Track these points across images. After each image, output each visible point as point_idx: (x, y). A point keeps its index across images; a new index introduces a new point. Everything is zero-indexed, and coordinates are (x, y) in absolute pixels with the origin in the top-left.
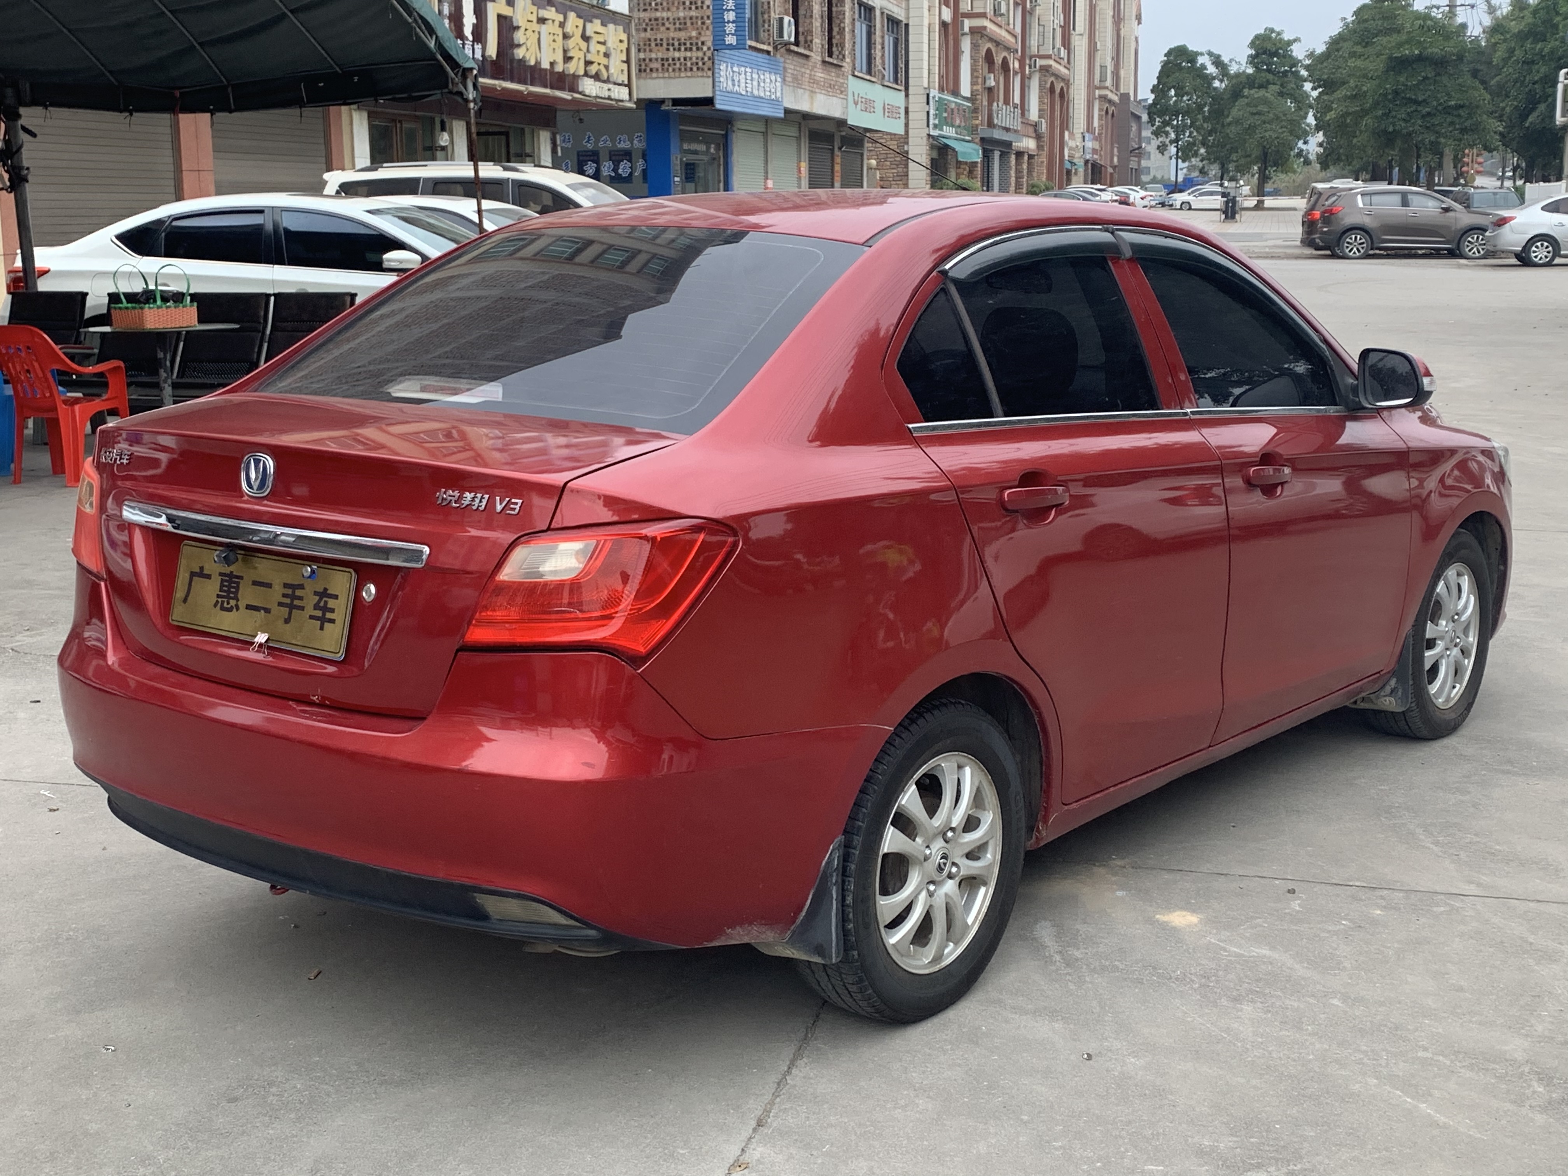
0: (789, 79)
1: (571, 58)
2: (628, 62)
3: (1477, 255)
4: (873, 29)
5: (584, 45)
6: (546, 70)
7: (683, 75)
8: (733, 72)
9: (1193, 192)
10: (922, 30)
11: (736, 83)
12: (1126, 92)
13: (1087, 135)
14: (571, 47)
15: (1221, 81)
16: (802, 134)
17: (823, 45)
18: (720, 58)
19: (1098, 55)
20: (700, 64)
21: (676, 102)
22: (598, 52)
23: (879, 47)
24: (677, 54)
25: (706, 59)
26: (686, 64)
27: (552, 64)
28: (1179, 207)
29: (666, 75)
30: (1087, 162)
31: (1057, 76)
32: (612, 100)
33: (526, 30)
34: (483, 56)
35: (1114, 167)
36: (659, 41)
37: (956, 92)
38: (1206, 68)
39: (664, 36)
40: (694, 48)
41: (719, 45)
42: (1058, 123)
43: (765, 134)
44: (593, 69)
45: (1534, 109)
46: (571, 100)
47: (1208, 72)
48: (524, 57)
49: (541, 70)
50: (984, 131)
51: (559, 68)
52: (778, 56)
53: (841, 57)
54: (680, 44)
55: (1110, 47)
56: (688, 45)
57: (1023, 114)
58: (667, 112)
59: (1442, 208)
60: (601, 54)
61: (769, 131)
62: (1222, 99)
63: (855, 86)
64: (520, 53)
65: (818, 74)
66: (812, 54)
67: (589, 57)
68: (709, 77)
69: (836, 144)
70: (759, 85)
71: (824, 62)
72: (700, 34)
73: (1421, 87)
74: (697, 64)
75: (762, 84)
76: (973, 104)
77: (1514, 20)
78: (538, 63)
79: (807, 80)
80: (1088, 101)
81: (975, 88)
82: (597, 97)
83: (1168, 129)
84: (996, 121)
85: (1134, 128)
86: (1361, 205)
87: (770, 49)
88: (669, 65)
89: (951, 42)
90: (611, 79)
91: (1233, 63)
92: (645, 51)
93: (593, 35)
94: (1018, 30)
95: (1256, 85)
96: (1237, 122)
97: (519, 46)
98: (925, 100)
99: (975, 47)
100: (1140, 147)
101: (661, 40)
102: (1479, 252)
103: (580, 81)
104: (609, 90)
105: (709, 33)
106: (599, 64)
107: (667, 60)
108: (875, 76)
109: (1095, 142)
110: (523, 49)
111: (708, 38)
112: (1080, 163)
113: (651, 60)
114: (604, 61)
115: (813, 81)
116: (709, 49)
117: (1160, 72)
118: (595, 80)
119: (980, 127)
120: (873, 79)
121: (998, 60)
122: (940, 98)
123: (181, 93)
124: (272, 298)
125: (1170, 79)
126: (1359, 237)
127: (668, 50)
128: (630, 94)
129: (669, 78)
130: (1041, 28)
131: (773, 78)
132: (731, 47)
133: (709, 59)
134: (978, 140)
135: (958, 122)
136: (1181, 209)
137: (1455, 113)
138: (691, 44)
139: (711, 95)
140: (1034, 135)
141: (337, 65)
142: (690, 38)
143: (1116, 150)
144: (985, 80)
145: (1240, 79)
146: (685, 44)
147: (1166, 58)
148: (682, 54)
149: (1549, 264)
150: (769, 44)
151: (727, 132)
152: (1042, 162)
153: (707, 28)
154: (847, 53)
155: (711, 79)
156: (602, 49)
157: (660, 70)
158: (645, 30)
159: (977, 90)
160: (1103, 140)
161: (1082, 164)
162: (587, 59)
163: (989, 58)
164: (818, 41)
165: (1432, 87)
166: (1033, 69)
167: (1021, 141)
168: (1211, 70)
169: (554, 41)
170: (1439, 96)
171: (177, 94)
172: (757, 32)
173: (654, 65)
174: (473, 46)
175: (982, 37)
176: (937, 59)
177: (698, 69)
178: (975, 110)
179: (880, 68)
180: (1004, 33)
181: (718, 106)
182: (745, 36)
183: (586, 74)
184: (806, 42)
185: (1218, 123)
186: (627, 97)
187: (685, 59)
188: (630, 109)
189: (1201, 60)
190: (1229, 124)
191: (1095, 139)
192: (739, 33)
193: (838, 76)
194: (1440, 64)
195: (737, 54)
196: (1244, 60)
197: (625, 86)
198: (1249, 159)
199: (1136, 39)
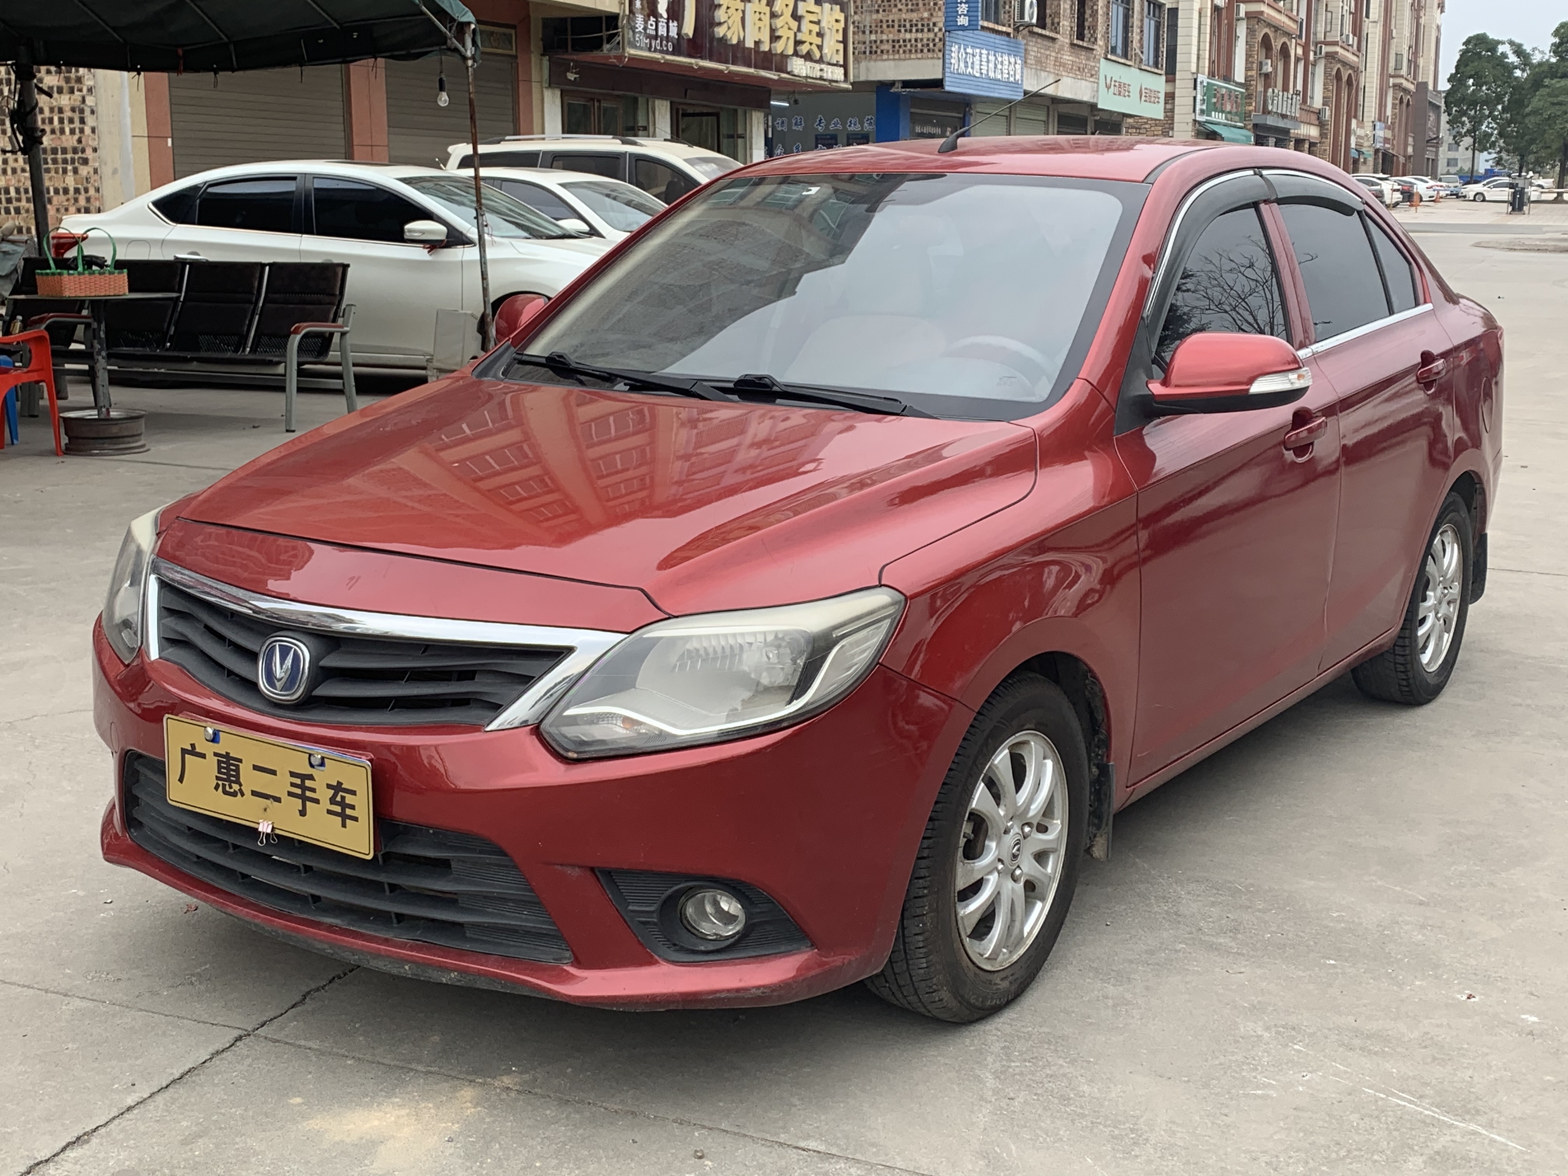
0: (1031, 61)
1: (779, 37)
2: (845, 42)
4: (1130, 12)
5: (794, 24)
6: (751, 49)
7: (913, 56)
8: (966, 53)
9: (1488, 183)
10: (1192, 13)
11: (970, 65)
12: (1424, 80)
13: (1378, 124)
14: (779, 26)
15: (1523, 70)
16: (1050, 120)
17: (1072, 28)
18: (951, 39)
19: (1394, 42)
20: (931, 45)
21: (906, 84)
22: (810, 31)
23: (1136, 30)
24: (908, 36)
25: (937, 40)
26: (916, 46)
27: (757, 43)
28: (1472, 198)
29: (897, 57)
30: (1377, 151)
31: (1345, 64)
32: (825, 80)
33: (728, 8)
34: (679, 34)
35: (1408, 158)
36: (890, 23)
37: (1228, 77)
38: (1507, 57)
39: (896, 18)
40: (926, 30)
41: (951, 26)
42: (1344, 110)
43: (1008, 118)
44: (804, 49)
46: (778, 80)
47: (1509, 61)
48: (725, 35)
49: (744, 48)
50: (1257, 118)
51: (765, 47)
52: (1020, 38)
53: (1092, 39)
54: (911, 26)
55: (1408, 35)
56: (920, 27)
57: (1304, 101)
58: (897, 95)
60: (814, 33)
61: (1012, 116)
62: (1523, 89)
63: (1107, 69)
64: (720, 31)
65: (1064, 57)
66: (1058, 36)
67: (800, 37)
68: (939, 58)
69: (1089, 128)
70: (996, 67)
71: (1072, 45)
72: (932, 15)
74: (928, 45)
75: (999, 66)
76: (1246, 90)
78: (741, 42)
79: (1053, 63)
80: (1381, 89)
81: (1249, 73)
82: (807, 77)
83: (1464, 119)
84: (1270, 108)
85: (1432, 117)
87: (1010, 30)
88: (900, 47)
89: (1224, 28)
90: (825, 59)
91: (1537, 52)
92: (876, 32)
93: (805, 14)
94: (1303, 15)
95: (1559, 75)
96: (1535, 112)
97: (720, 24)
98: (1193, 86)
99: (1251, 32)
100: (1438, 137)
101: (893, 21)
103: (788, 61)
104: (821, 70)
105: (940, 14)
106: (811, 44)
107: (898, 41)
108: (1131, 60)
109: (1387, 131)
110: (725, 26)
111: (940, 19)
112: (1368, 152)
113: (882, 41)
114: (818, 41)
115: (1059, 64)
116: (940, 30)
117: (1459, 61)
118: (805, 60)
119: (1253, 113)
120: (1128, 63)
121: (1277, 45)
122: (1208, 83)
123: (185, 52)
124: (267, 268)
125: (1468, 68)
127: (899, 31)
128: (846, 74)
129: (900, 59)
130: (1329, 14)
131: (1012, 60)
132: (963, 28)
133: (940, 40)
134: (1250, 127)
135: (1228, 108)
136: (1474, 200)
138: (923, 25)
139: (940, 77)
140: (1317, 123)
141: (335, 21)
142: (922, 19)
143: (1410, 140)
144: (1261, 64)
145: (1542, 69)
146: (916, 25)
147: (1464, 47)
148: (913, 36)
150: (1009, 26)
151: (964, 116)
152: (1325, 150)
153: (939, 9)
154: (1099, 36)
155: (941, 61)
156: (816, 28)
157: (891, 51)
158: (878, 11)
159: (1252, 76)
160: (1396, 130)
161: (1372, 153)
162: (798, 38)
163: (1266, 42)
164: (1067, 24)
166: (1318, 56)
167: (1298, 128)
168: (1512, 59)
169: (760, 19)
171: (180, 52)
172: (997, 12)
173: (885, 47)
174: (667, 23)
175: (1258, 22)
176: (1208, 45)
177: (929, 51)
178: (1249, 96)
179: (1138, 51)
180: (1283, 19)
181: (947, 88)
182: (977, 16)
183: (796, 54)
184: (1053, 24)
185: (1518, 114)
186: (842, 78)
187: (916, 40)
188: (846, 91)
189: (1501, 49)
190: (1528, 115)
191: (1388, 128)
192: (970, 14)
193: (1088, 59)
195: (971, 35)
196: (1547, 48)
197: (841, 66)
198: (1549, 151)
199: (1438, 28)
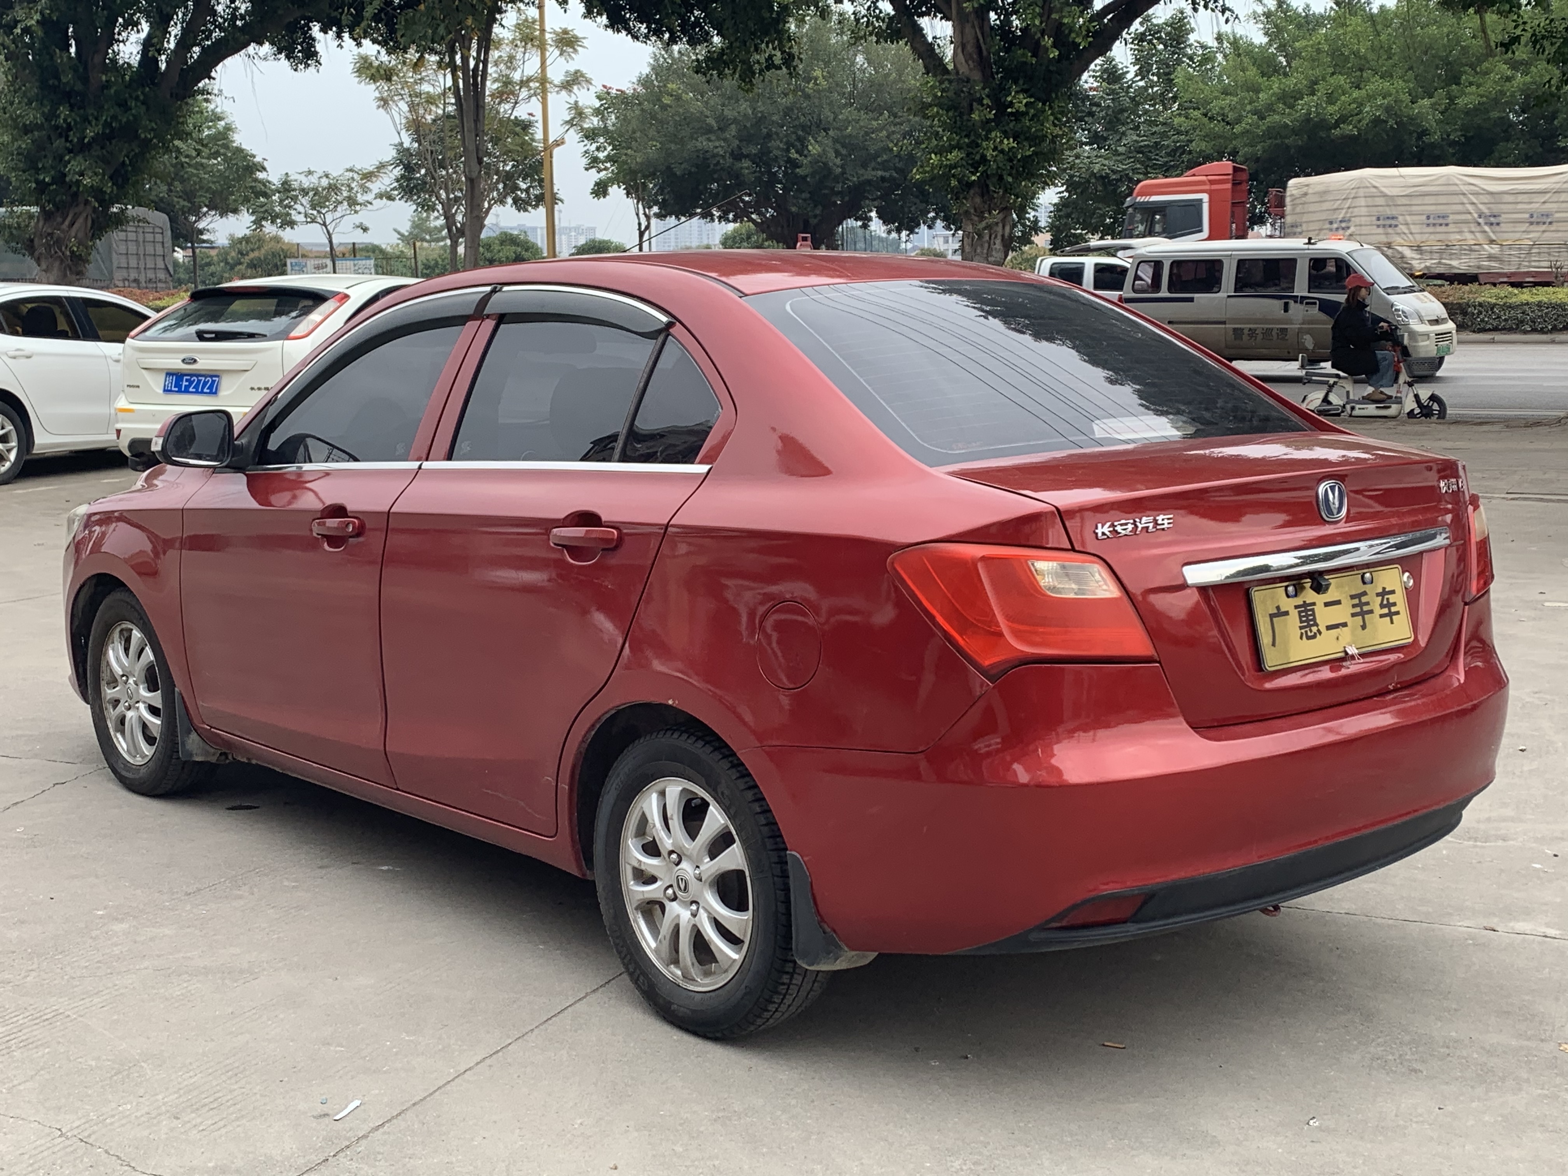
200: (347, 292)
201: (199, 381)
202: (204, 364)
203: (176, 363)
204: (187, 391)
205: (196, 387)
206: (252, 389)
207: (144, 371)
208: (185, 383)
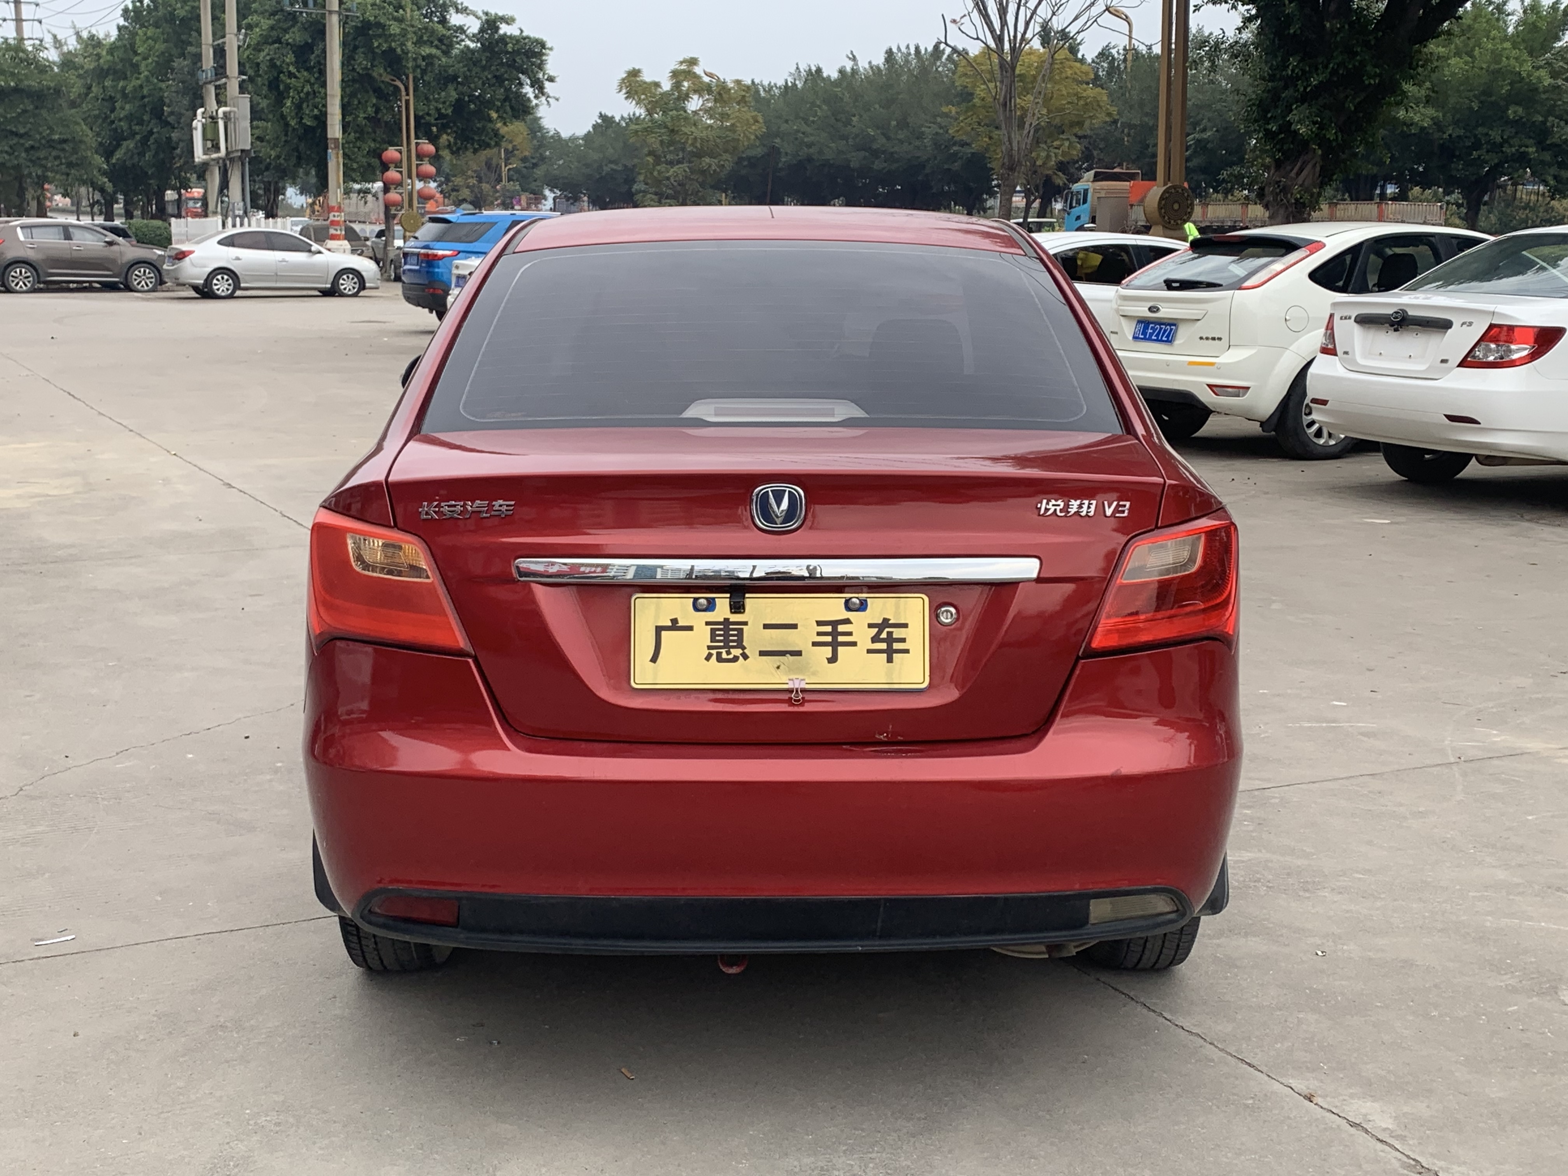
3: (146, 288)
45: (119, 145)
59: (106, 242)
73: (21, 119)
77: (89, 56)
86: (22, 238)
102: (147, 285)
126: (23, 270)
137: (59, 146)
149: (231, 297)
165: (31, 120)
170: (41, 129)
194: (39, 97)
200: (1324, 240)
201: (1161, 329)
202: (1166, 312)
203: (1143, 311)
204: (1150, 339)
205: (1157, 335)
206: (1201, 338)
207: (1122, 318)
208: (1150, 331)
